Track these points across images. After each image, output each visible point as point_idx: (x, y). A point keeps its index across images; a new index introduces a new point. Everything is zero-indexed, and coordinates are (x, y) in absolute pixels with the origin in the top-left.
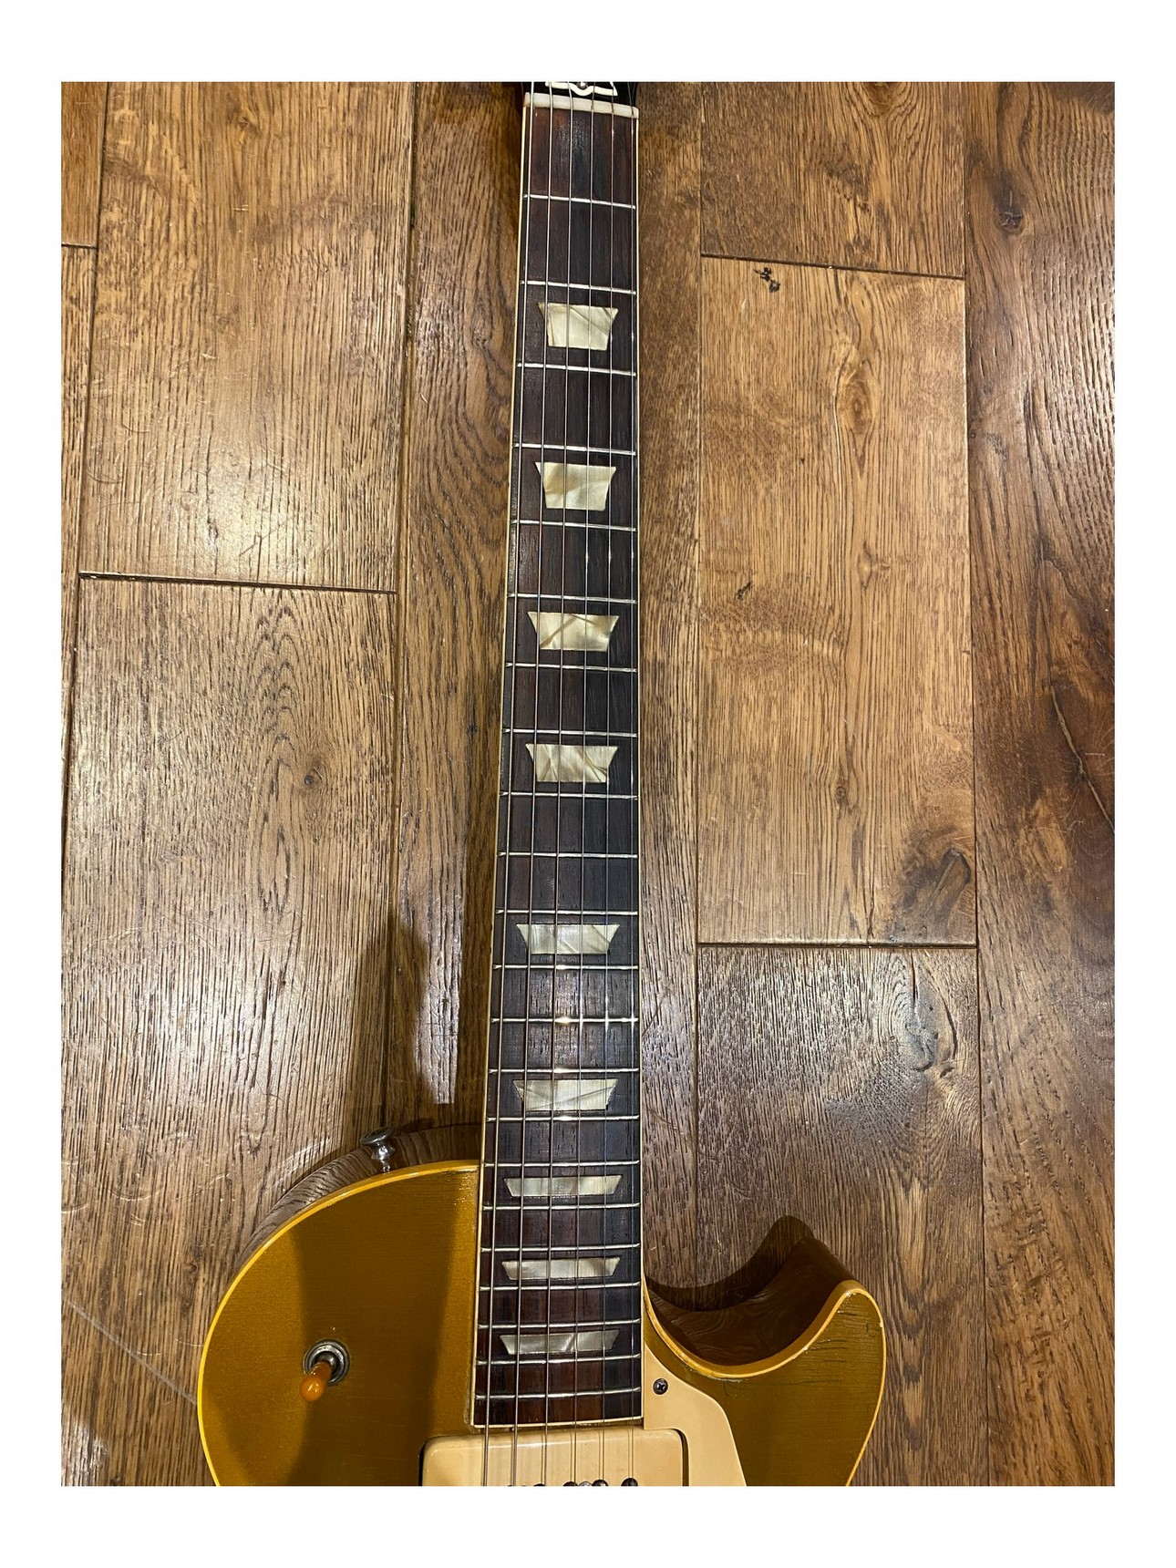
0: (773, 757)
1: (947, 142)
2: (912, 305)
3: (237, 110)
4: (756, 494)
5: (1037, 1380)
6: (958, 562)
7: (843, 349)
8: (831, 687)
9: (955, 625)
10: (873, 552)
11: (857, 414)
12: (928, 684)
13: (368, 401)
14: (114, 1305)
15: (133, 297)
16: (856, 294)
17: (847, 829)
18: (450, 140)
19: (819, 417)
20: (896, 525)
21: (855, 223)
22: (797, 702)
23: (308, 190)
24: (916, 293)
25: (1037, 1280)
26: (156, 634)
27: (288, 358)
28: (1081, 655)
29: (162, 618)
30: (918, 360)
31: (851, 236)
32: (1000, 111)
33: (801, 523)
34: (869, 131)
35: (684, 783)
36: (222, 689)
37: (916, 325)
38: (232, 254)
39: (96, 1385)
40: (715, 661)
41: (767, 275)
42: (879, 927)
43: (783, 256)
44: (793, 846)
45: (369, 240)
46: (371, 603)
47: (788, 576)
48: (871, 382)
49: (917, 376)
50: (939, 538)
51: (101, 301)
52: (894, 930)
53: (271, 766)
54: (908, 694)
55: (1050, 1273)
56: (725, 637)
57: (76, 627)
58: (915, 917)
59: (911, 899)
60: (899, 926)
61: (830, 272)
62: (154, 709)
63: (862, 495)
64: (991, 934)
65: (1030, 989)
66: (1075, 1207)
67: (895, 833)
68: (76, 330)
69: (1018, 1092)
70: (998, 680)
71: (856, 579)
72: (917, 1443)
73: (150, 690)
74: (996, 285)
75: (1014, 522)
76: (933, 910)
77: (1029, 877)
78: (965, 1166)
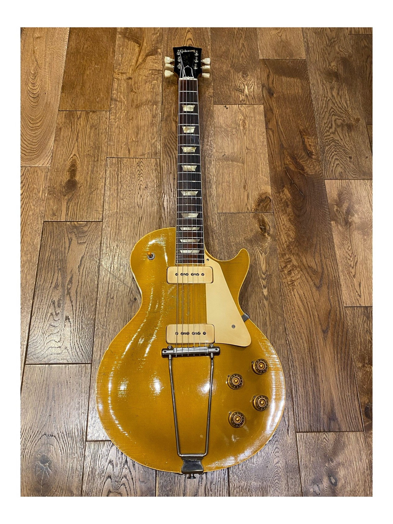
0: (231, 182)
1: (258, 84)
2: (254, 109)
3: (133, 90)
4: (225, 140)
5: (292, 289)
6: (265, 149)
7: (241, 117)
9: (265, 159)
10: (248, 148)
11: (244, 127)
12: (260, 169)
13: (155, 130)
15: (116, 117)
16: (242, 109)
17: (246, 194)
18: (168, 91)
19: (236, 128)
20: (252, 144)
21: (242, 97)
22: (235, 173)
23: (144, 100)
24: (254, 108)
25: (290, 271)
26: (119, 166)
27: (141, 124)
28: (291, 163)
29: (120, 163)
30: (255, 118)
31: (241, 100)
32: (268, 79)
33: (234, 144)
34: (243, 84)
35: (214, 187)
36: (131, 174)
37: (254, 112)
38: (132, 110)
40: (219, 167)
41: (225, 107)
42: (253, 210)
43: (228, 104)
44: (236, 197)
45: (155, 106)
46: (156, 160)
47: (232, 153)
48: (246, 122)
49: (255, 120)
50: (261, 145)
51: (110, 118)
52: (256, 210)
53: (139, 185)
54: (257, 171)
55: (293, 270)
56: (221, 163)
57: (106, 165)
58: (260, 208)
59: (259, 205)
60: (257, 209)
61: (237, 105)
62: (119, 177)
63: (245, 139)
64: (276, 210)
65: (285, 219)
66: (298, 258)
67: (255, 194)
68: (106, 122)
69: (284, 238)
70: (274, 168)
71: (245, 153)
72: (267, 299)
73: (118, 174)
74: (269, 105)
75: (276, 142)
76: (264, 206)
77: (283, 201)
78: (273, 250)
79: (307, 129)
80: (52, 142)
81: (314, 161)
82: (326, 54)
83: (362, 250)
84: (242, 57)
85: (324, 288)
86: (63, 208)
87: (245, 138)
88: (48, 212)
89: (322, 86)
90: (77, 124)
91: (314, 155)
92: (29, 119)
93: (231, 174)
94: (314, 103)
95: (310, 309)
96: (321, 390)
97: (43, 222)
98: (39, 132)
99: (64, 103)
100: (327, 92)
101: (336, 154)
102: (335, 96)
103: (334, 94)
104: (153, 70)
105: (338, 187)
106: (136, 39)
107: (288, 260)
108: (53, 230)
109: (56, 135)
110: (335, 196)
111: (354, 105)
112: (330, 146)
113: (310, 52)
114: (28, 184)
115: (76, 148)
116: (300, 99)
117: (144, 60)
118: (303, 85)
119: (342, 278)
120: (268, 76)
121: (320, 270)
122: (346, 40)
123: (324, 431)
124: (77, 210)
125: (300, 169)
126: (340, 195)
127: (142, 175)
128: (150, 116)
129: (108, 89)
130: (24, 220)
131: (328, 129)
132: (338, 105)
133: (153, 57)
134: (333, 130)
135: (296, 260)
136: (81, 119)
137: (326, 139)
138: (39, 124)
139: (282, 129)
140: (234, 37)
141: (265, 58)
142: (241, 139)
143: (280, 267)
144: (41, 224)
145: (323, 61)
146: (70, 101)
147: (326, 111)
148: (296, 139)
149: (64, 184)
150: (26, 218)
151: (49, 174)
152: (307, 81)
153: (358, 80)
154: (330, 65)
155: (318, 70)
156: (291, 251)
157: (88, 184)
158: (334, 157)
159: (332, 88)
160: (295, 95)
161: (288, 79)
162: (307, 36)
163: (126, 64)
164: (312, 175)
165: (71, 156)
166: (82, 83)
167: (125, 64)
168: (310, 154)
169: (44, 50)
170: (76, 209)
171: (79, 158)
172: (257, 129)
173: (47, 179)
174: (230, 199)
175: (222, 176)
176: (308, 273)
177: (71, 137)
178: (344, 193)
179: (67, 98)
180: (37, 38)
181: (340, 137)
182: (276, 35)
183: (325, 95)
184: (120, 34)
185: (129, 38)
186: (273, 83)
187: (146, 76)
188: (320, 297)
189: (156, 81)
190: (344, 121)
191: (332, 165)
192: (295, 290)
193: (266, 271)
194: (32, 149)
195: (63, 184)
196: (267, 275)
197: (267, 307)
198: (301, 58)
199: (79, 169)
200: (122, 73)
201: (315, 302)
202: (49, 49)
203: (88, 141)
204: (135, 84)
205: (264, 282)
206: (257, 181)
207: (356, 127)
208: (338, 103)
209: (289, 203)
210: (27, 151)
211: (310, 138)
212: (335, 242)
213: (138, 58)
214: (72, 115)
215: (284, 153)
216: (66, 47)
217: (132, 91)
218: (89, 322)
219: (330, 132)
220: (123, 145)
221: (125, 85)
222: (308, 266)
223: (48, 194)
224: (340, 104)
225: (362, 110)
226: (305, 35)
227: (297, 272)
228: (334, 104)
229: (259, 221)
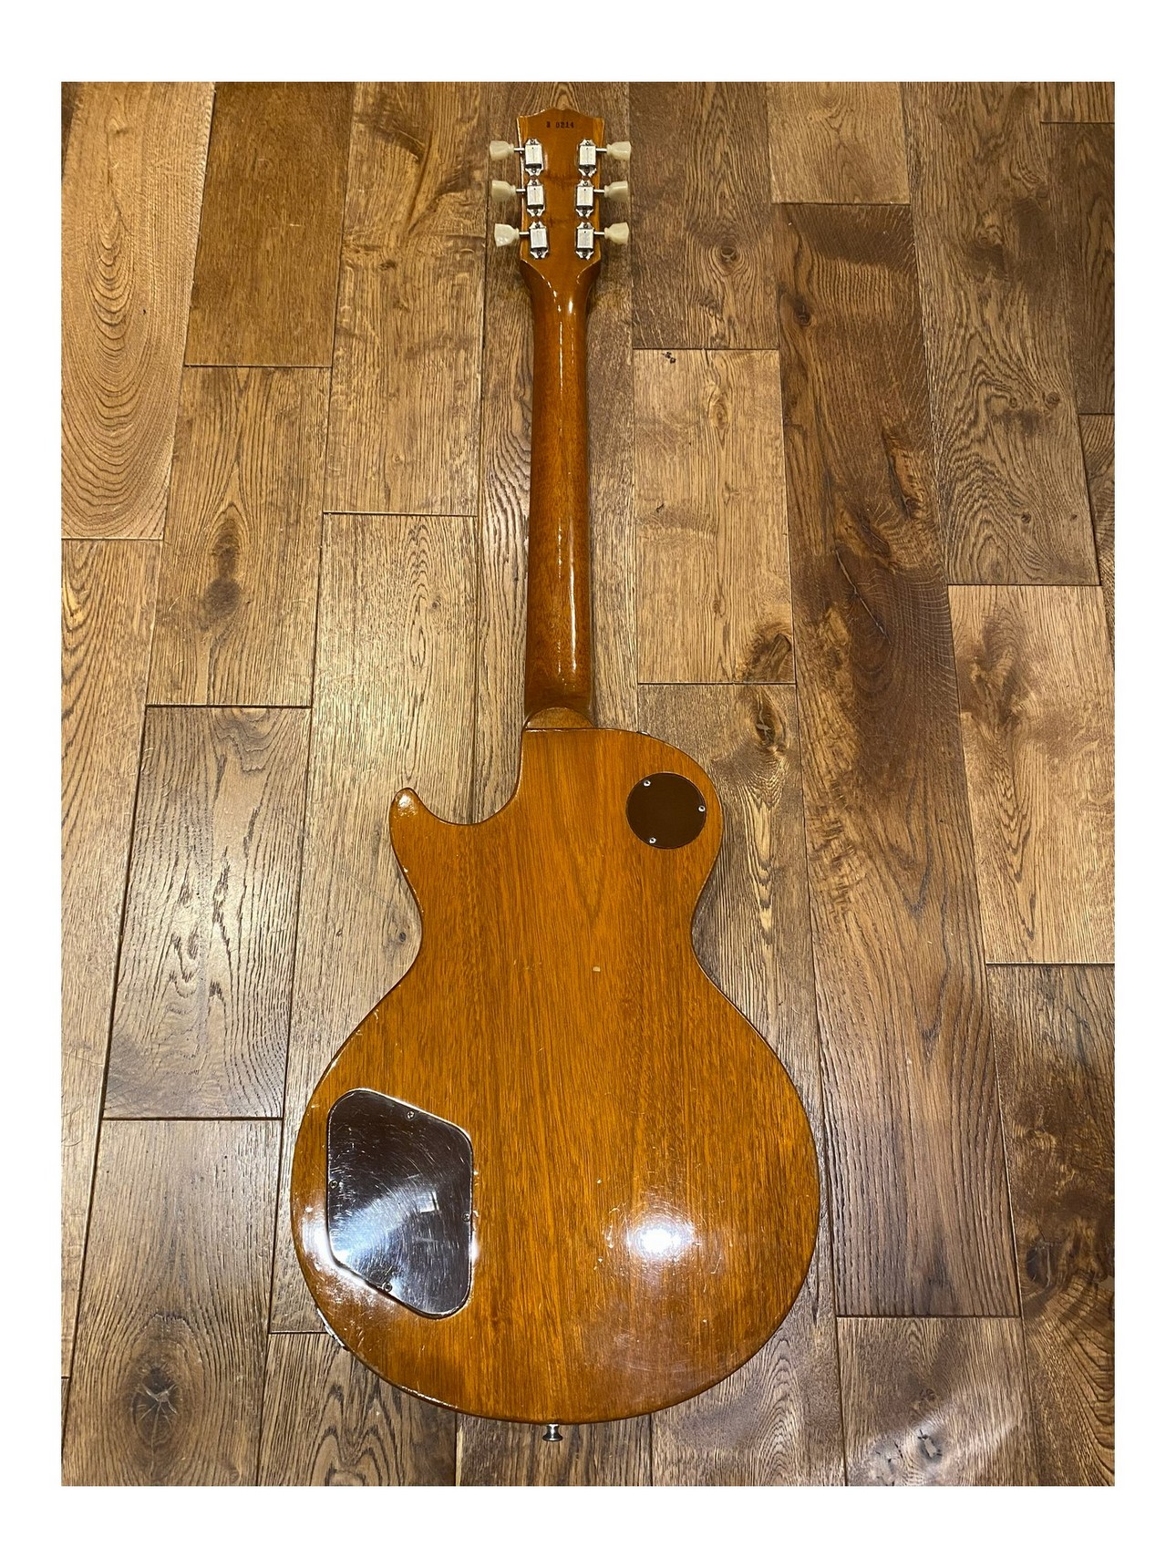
0: (678, 590)
1: (765, 285)
2: (750, 364)
3: (398, 301)
4: (665, 462)
5: (841, 912)
6: (779, 489)
7: (712, 389)
8: (709, 555)
9: (778, 521)
10: (731, 486)
11: (720, 419)
12: (764, 551)
13: (462, 428)
15: (349, 387)
16: (717, 362)
17: (720, 625)
18: (502, 305)
19: (698, 422)
20: (743, 473)
21: (717, 326)
22: (690, 562)
23: (432, 335)
24: (751, 359)
25: (838, 858)
26: (360, 539)
27: (423, 410)
28: (853, 533)
29: (363, 531)
30: (753, 391)
31: (714, 333)
33: (689, 474)
34: (722, 283)
35: (630, 604)
36: (392, 564)
37: (752, 374)
38: (396, 366)
40: (645, 545)
41: (668, 355)
42: (739, 675)
43: (677, 346)
44: (690, 635)
45: (462, 352)
46: (465, 522)
47: (683, 501)
48: (728, 404)
49: (753, 398)
50: (768, 477)
51: (334, 390)
52: (748, 675)
53: (416, 599)
54: (753, 556)
55: (846, 855)
56: (650, 531)
57: (321, 537)
58: (759, 669)
59: (757, 660)
60: (750, 674)
61: (703, 351)
62: (359, 573)
63: (723, 459)
64: (804, 678)
65: (829, 705)
66: (860, 820)
67: (747, 627)
68: (322, 404)
69: (823, 759)
70: (804, 548)
71: (721, 500)
72: (769, 941)
73: (357, 565)
74: (797, 352)
75: (811, 468)
76: (769, 666)
77: (826, 648)
78: (793, 797)
79: (904, 430)
80: (166, 465)
81: (920, 526)
82: (969, 186)
83: (1044, 800)
84: (722, 196)
85: (932, 910)
86: (199, 666)
87: (723, 453)
88: (157, 677)
89: (955, 290)
90: (238, 410)
91: (919, 508)
92: (99, 392)
93: (678, 567)
94: (927, 344)
95: (890, 972)
96: (909, 1200)
97: (143, 708)
98: (129, 434)
99: (199, 342)
100: (969, 310)
101: (986, 507)
102: (992, 324)
103: (987, 316)
104: (459, 237)
105: (987, 607)
106: (408, 139)
107: (832, 827)
108: (173, 731)
109: (176, 443)
110: (978, 637)
111: (1046, 351)
112: (969, 480)
113: (924, 180)
114: (100, 592)
115: (235, 483)
116: (887, 330)
117: (432, 208)
118: (897, 286)
119: (983, 881)
120: (797, 257)
121: (921, 857)
122: (1032, 142)
123: (913, 1315)
124: (239, 672)
125: (878, 553)
126: (990, 631)
127: (423, 567)
128: (449, 382)
129: (327, 297)
130: (90, 701)
131: (965, 427)
132: (997, 352)
133: (458, 194)
134: (979, 430)
135: (855, 824)
136: (250, 393)
137: (957, 460)
138: (127, 409)
139: (830, 427)
140: (698, 131)
141: (788, 200)
142: (711, 457)
143: (809, 846)
144: (139, 713)
145: (961, 209)
146: (217, 338)
147: (963, 372)
148: (870, 458)
149: (202, 595)
150: (97, 695)
151: (159, 563)
152: (912, 276)
153: (1062, 272)
154: (980, 223)
155: (947, 238)
156: (843, 799)
157: (271, 594)
158: (980, 516)
159: (983, 299)
160: (874, 320)
161: (855, 268)
162: (917, 127)
163: (380, 220)
164: (913, 570)
165: (222, 508)
166: (252, 280)
167: (377, 219)
168: (908, 506)
169: (139, 172)
170: (236, 671)
171: (243, 514)
172: (757, 428)
173: (153, 577)
174: (673, 641)
175: (654, 570)
176: (888, 865)
177: (221, 448)
178: (1001, 627)
179: (208, 326)
180: (118, 132)
181: (999, 454)
182: (826, 124)
183: (961, 320)
184: (361, 121)
185: (389, 135)
186: (809, 281)
187: (436, 259)
188: (919, 935)
189: (466, 275)
190: (1013, 401)
191: (973, 539)
192: (850, 914)
193: (770, 859)
194: (111, 486)
195: (200, 593)
196: (773, 869)
197: (769, 964)
198: (894, 199)
199: (245, 549)
200: (367, 248)
201: (903, 947)
202: (154, 170)
203: (270, 463)
204: (405, 283)
205: (762, 892)
206: (753, 587)
207: (1047, 424)
208: (1000, 348)
209: (842, 655)
210: (97, 492)
211: (911, 454)
212: (968, 774)
213: (415, 198)
214: (224, 380)
215: (833, 503)
216: (204, 163)
217: (396, 304)
218: (275, 1002)
219: (972, 436)
220: (370, 474)
221: (377, 286)
222: (891, 846)
223: (156, 624)
224: (1006, 347)
225: (1068, 367)
226: (911, 124)
227: (857, 863)
228: (988, 350)
229: (755, 708)
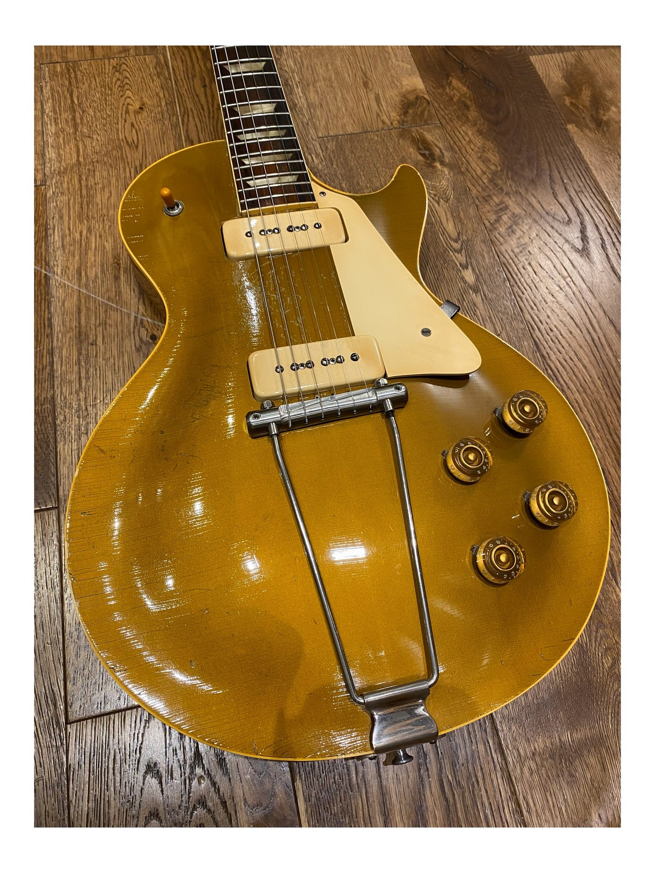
0: (333, 79)
14: (84, 280)
17: (372, 96)
22: (338, 62)
26: (72, 76)
29: (75, 71)
35: (298, 91)
36: (101, 87)
39: (79, 309)
42: (395, 123)
44: (350, 103)
52: (402, 123)
53: (125, 106)
55: (517, 223)
57: (41, 78)
58: (409, 118)
59: (406, 113)
60: (404, 121)
62: (75, 96)
64: (445, 119)
65: (470, 133)
67: (392, 94)
69: (477, 167)
72: (476, 291)
76: (417, 115)
77: (455, 100)
78: (462, 192)
105: (560, 64)
107: (499, 208)
126: (569, 76)
127: (127, 87)
135: (516, 204)
143: (486, 222)
156: (501, 188)
174: (338, 109)
178: (575, 73)
196: (463, 241)
205: (459, 258)
206: (389, 71)
209: (469, 103)
227: (527, 227)
229: (414, 141)
